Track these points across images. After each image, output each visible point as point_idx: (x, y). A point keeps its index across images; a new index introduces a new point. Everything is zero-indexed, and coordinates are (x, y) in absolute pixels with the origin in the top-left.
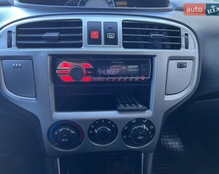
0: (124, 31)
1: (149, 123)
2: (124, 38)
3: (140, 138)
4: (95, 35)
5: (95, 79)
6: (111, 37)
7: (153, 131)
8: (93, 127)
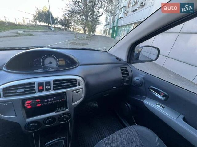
0: (54, 84)
1: (68, 114)
2: (54, 87)
3: (65, 120)
4: (41, 88)
5: (43, 104)
6: (48, 87)
7: (70, 115)
8: (45, 120)
